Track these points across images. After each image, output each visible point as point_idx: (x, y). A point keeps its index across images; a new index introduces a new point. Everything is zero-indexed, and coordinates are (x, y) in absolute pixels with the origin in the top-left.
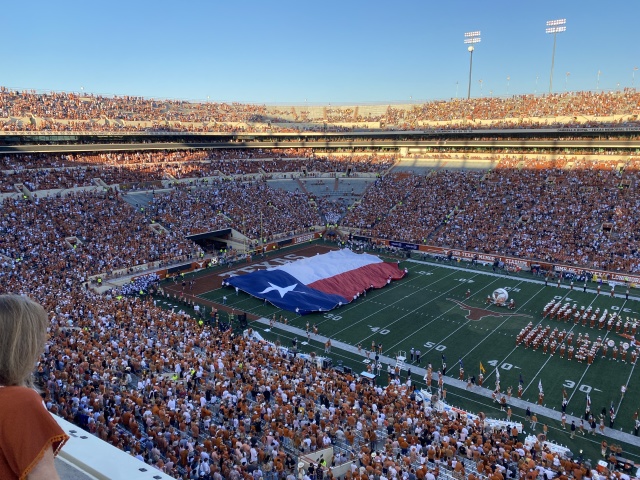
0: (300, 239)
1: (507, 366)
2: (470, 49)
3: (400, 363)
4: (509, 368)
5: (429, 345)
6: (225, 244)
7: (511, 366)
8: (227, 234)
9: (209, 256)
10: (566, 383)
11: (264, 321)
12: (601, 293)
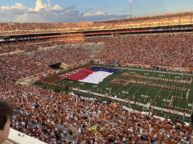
0: (83, 64)
1: (146, 96)
2: (130, 2)
3: (115, 98)
4: (147, 97)
5: (123, 92)
6: (60, 67)
7: (147, 96)
8: (60, 64)
9: (55, 71)
10: (163, 100)
11: (74, 89)
12: (172, 73)
